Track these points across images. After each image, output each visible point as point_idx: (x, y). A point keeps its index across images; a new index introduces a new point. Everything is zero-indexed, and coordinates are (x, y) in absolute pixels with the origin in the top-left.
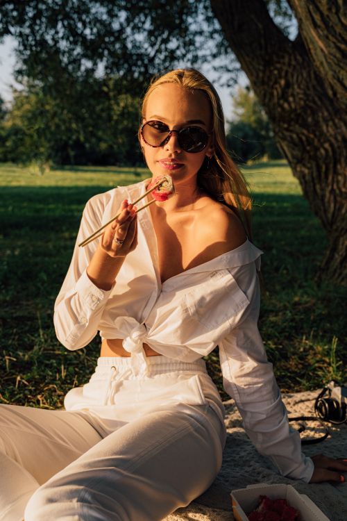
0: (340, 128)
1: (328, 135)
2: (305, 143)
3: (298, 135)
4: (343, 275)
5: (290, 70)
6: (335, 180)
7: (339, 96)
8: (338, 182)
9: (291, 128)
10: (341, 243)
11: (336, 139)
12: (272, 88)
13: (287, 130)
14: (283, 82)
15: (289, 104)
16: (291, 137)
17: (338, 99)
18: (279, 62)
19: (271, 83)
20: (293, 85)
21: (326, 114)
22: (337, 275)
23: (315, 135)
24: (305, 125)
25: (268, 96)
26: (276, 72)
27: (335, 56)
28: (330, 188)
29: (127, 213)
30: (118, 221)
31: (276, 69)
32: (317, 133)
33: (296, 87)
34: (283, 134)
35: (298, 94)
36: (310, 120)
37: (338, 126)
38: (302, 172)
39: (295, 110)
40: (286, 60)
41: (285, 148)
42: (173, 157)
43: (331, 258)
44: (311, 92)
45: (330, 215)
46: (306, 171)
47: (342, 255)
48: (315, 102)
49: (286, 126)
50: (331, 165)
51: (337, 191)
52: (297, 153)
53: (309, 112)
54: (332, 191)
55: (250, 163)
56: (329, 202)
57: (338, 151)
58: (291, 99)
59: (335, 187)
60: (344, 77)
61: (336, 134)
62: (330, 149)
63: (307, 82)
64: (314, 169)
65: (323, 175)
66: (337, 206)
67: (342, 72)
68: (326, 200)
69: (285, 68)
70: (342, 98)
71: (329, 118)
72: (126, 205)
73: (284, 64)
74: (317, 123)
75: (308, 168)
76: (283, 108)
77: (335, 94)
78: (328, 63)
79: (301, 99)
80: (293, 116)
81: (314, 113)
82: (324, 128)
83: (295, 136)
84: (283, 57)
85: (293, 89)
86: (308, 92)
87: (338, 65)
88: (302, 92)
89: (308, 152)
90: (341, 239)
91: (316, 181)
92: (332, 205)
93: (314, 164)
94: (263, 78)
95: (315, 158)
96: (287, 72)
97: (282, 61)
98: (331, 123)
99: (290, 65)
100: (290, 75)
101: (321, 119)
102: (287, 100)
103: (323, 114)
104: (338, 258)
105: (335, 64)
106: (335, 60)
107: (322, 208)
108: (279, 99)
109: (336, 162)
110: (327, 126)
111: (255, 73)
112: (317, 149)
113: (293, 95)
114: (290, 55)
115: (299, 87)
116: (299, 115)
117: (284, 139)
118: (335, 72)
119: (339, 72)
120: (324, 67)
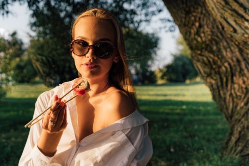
0: (235, 53)
1: (227, 57)
2: (212, 63)
3: (207, 58)
4: (237, 151)
5: (202, 16)
6: (233, 87)
7: (225, 29)
8: (234, 89)
9: (203, 54)
10: (235, 129)
11: (232, 60)
12: (191, 28)
13: (200, 55)
14: (197, 24)
15: (201, 38)
16: (203, 60)
17: (225, 32)
18: (194, 12)
19: (190, 25)
20: (204, 25)
21: (225, 44)
22: (233, 151)
23: (218, 58)
24: (212, 52)
25: (188, 34)
26: (193, 18)
27: (221, 4)
28: (229, 93)
29: (57, 104)
30: (51, 110)
31: (193, 16)
32: (220, 57)
33: (205, 27)
34: (198, 58)
35: (207, 31)
36: (215, 48)
37: (233, 51)
38: (210, 82)
39: (205, 42)
40: (200, 10)
41: (200, 67)
42: (92, 61)
43: (229, 140)
44: (215, 30)
45: (230, 111)
46: (213, 82)
47: (236, 137)
48: (217, 36)
49: (199, 52)
50: (230, 78)
51: (234, 95)
52: (207, 70)
53: (214, 43)
54: (231, 95)
55: (188, 81)
56: (229, 102)
57: (234, 68)
58: (202, 35)
59: (233, 92)
60: (228, 17)
61: (232, 57)
62: (228, 67)
63: (213, 24)
64: (219, 80)
65: (224, 84)
66: (235, 105)
67: (226, 14)
68: (227, 101)
69: (199, 15)
70: (228, 30)
71: (227, 46)
72: (57, 98)
73: (198, 13)
74: (219, 50)
75: (215, 80)
76: (197, 41)
77: (223, 28)
78: (217, 8)
79: (209, 35)
80: (204, 46)
81: (217, 43)
82: (224, 53)
83: (205, 59)
84: (197, 9)
85: (204, 28)
86: (214, 30)
87: (223, 9)
88: (209, 30)
89: (214, 69)
90: (236, 127)
91: (220, 88)
92: (231, 105)
93: (218, 76)
94: (185, 22)
95: (219, 73)
96: (200, 18)
97: (197, 11)
98: (228, 50)
99: (202, 13)
100: (201, 20)
101: (222, 47)
102: (199, 36)
103: (223, 43)
104: (234, 139)
105: (222, 9)
106: (221, 6)
107: (225, 107)
108: (195, 35)
109: (233, 75)
110: (226, 51)
111: (179, 19)
112: (220, 67)
113: (203, 32)
114: (202, 7)
115: (208, 27)
116: (207, 45)
117: (198, 61)
118: (222, 14)
119: (224, 13)
120: (214, 11)
